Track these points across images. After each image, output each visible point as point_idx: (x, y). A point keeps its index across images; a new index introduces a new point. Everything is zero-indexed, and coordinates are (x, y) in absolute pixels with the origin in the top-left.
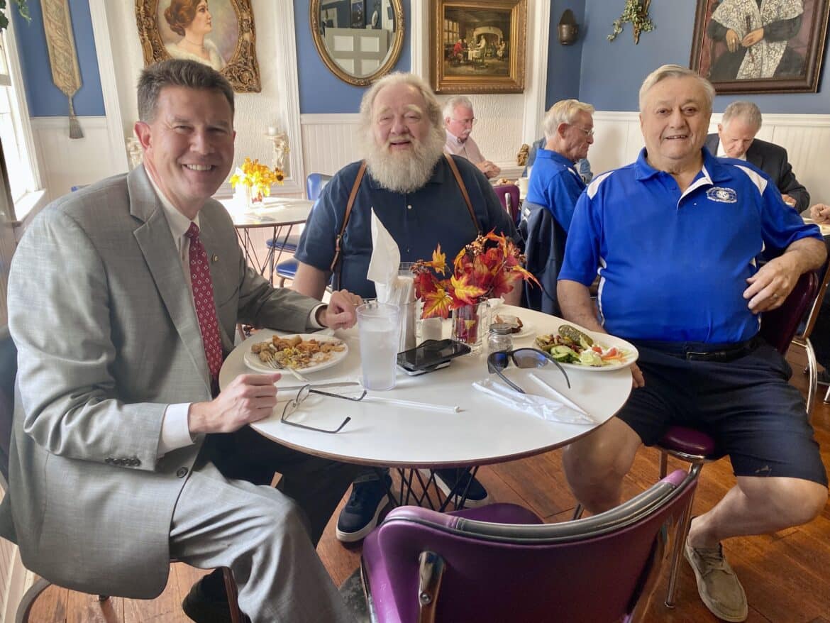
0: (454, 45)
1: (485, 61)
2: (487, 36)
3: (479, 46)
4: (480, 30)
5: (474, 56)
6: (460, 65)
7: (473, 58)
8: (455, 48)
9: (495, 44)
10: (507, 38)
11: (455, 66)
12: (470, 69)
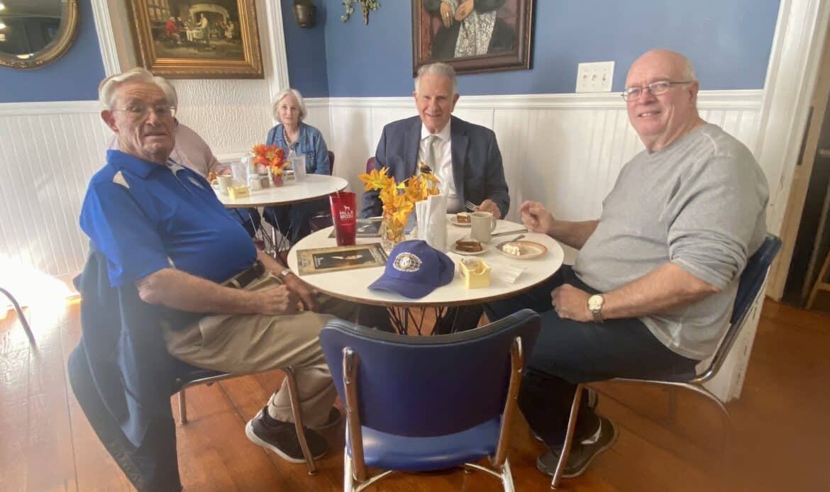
0: (165, 24)
1: (211, 42)
2: (207, 15)
3: (200, 26)
4: (198, 8)
5: (195, 36)
6: (178, 46)
7: (194, 39)
8: (167, 26)
9: (221, 23)
10: (234, 17)
11: (171, 47)
12: (192, 50)
